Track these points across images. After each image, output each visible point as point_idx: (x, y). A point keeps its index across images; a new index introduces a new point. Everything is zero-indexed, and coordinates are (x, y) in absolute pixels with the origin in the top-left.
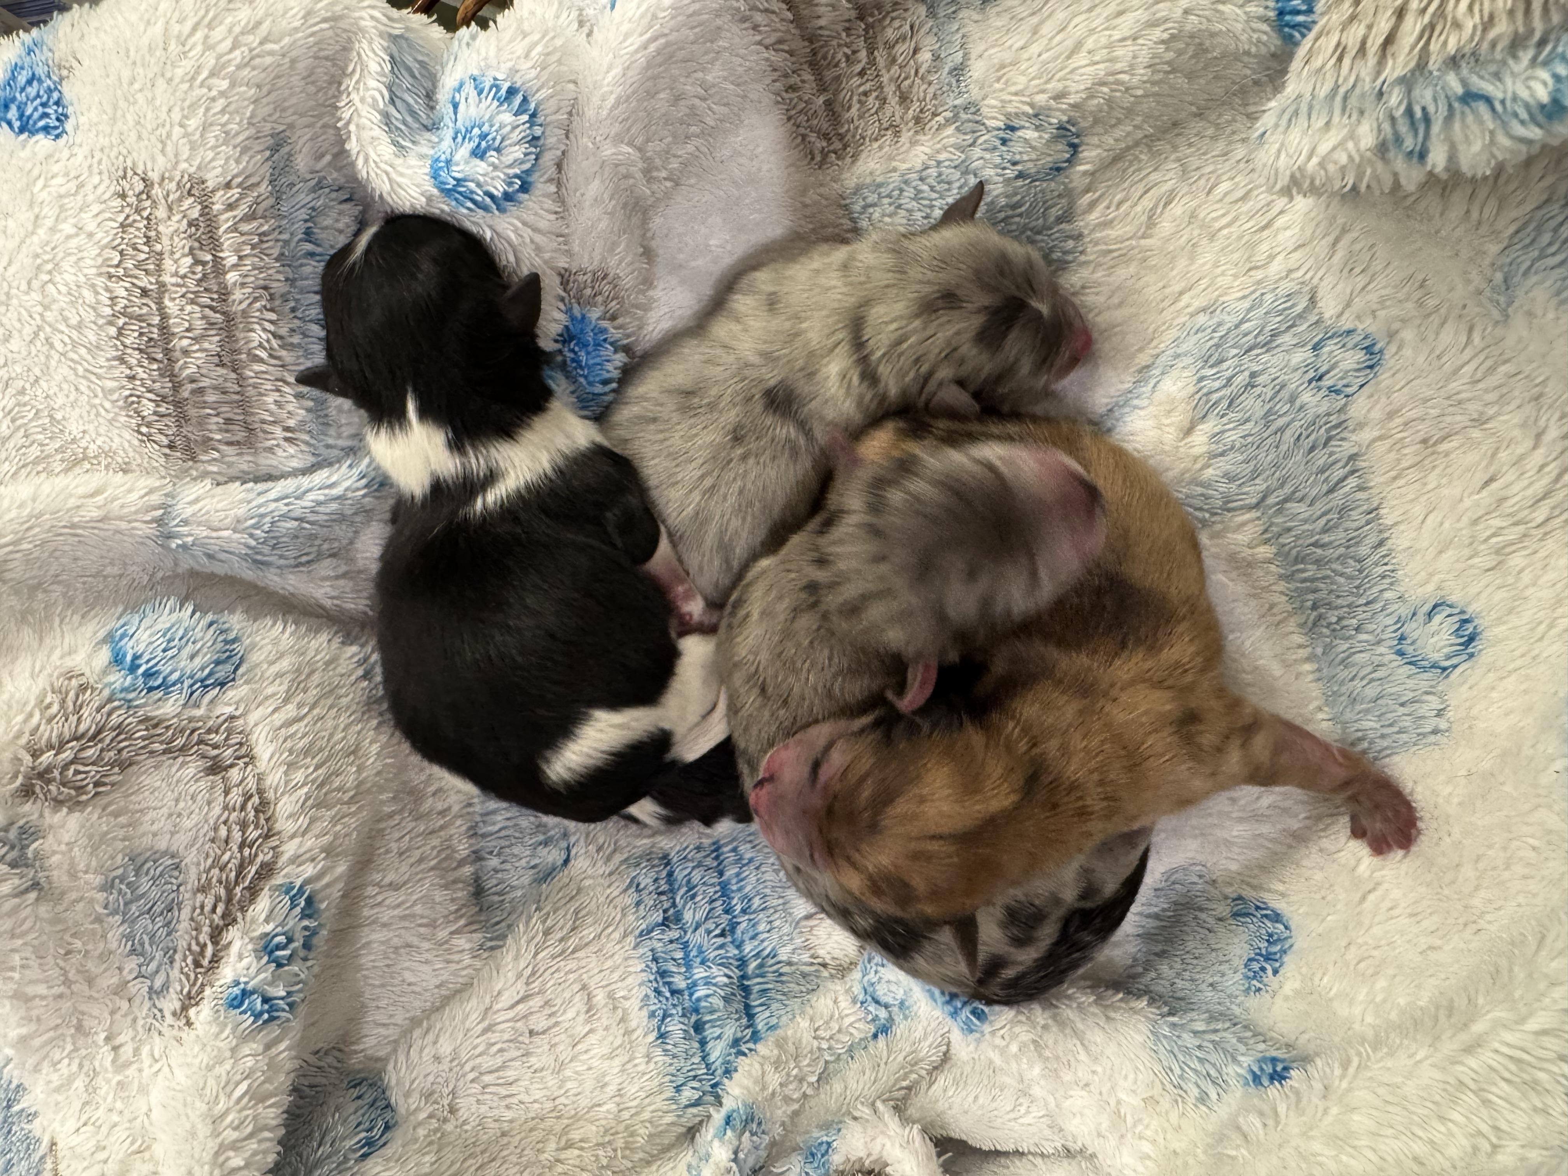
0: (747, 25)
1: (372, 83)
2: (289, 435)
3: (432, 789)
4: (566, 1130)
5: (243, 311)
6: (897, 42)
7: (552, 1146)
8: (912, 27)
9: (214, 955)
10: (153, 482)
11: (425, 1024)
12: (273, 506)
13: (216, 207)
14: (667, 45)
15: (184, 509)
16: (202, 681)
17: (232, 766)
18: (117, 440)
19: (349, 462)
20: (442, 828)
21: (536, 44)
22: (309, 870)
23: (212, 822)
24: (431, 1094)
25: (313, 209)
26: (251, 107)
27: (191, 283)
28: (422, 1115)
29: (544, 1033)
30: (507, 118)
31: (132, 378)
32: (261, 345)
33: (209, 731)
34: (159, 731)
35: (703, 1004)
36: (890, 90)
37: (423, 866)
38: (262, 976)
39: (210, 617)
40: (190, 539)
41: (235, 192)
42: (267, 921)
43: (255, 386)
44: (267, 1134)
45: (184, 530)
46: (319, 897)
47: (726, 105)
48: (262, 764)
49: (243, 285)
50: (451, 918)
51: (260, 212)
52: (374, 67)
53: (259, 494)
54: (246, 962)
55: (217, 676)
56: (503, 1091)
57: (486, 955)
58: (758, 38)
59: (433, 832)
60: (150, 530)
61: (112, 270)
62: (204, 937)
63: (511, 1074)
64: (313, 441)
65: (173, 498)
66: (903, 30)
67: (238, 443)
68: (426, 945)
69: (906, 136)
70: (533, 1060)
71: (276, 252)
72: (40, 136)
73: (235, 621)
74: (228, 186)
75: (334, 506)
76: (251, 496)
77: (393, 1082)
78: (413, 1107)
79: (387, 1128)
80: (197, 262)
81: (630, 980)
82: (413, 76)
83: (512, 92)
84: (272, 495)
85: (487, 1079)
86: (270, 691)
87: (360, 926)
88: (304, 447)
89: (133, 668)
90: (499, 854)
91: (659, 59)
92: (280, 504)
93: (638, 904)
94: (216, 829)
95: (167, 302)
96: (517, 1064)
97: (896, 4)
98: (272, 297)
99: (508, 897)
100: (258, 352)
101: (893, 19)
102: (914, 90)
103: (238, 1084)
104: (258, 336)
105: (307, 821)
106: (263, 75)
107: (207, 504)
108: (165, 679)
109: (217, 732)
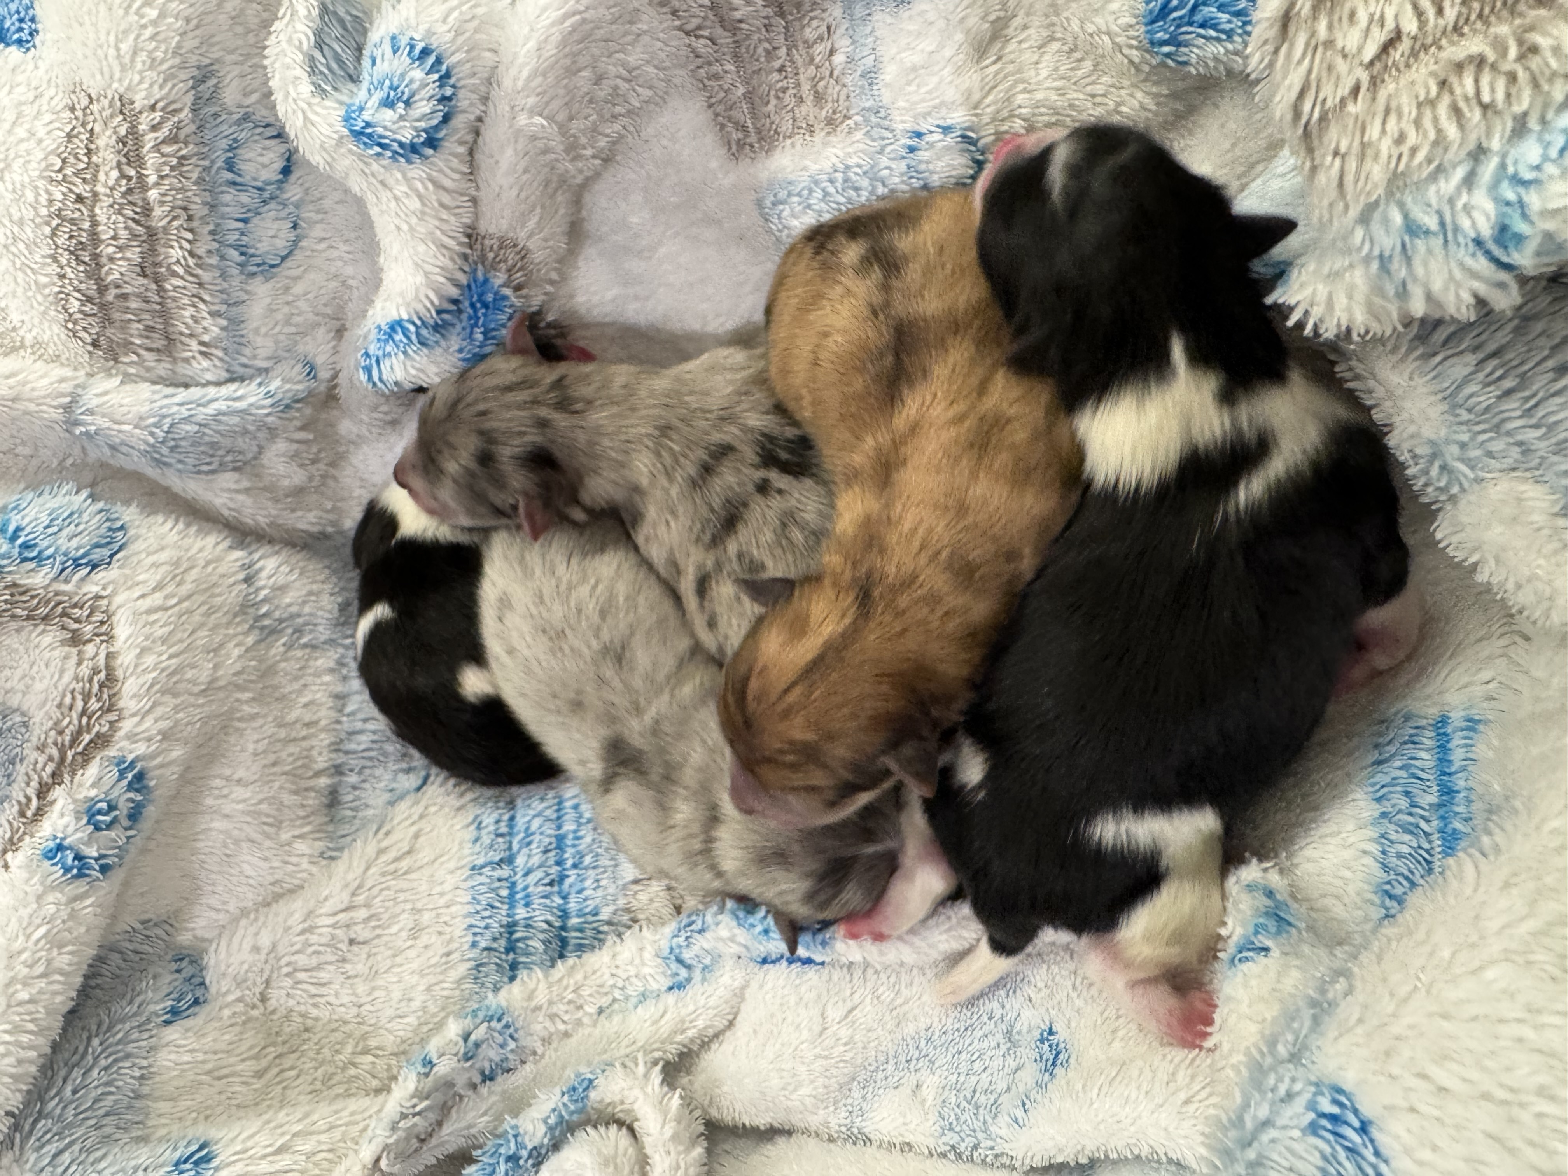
0: (665, 10)
1: (301, 27)
2: (203, 349)
3: (303, 700)
4: (364, 1037)
5: (164, 228)
6: (815, 42)
7: (349, 1049)
8: (829, 28)
9: (39, 809)
10: (68, 372)
11: (252, 916)
12: (175, 409)
13: (141, 127)
14: (584, 21)
15: (90, 399)
16: (75, 560)
17: (90, 641)
18: (48, 333)
19: (259, 380)
20: (304, 738)
21: (453, 9)
22: (141, 749)
23: (60, 689)
24: (245, 981)
25: (235, 140)
26: (177, 38)
27: (117, 194)
28: (231, 998)
29: (364, 943)
30: (418, 74)
31: (62, 276)
32: (178, 261)
33: (75, 606)
34: (24, 598)
35: (520, 945)
36: (806, 87)
37: (275, 769)
38: (79, 835)
39: (101, 505)
40: (92, 428)
41: (158, 114)
42: (93, 785)
43: (174, 299)
44: (57, 977)
45: (89, 418)
46: (151, 774)
47: (651, 88)
48: (118, 644)
49: (162, 203)
50: (298, 823)
51: (182, 135)
52: (302, 12)
53: (166, 397)
54: (66, 819)
55: (92, 557)
56: (313, 990)
57: (324, 862)
58: (677, 23)
59: (295, 740)
60: (57, 414)
61: (53, 175)
62: (31, 792)
63: (324, 976)
64: (226, 358)
65: (84, 388)
66: (820, 31)
67: (158, 350)
68: (268, 843)
69: (819, 136)
70: (348, 966)
71: (195, 176)
72: (13, 48)
73: (129, 514)
74: (153, 108)
75: (235, 420)
76: (156, 397)
77: (212, 962)
78: (224, 990)
79: (196, 1002)
80: (123, 176)
81: (454, 909)
82: (345, 29)
83: (425, 52)
84: (177, 399)
85: (302, 976)
86: (141, 578)
87: (202, 813)
88: (218, 363)
89: (14, 538)
90: (360, 773)
91: (576, 37)
92: (183, 409)
93: (477, 840)
94: (64, 696)
95: (97, 211)
96: (331, 968)
97: (815, 3)
98: (190, 218)
99: (360, 814)
100: (175, 268)
101: (812, 19)
102: (830, 91)
103: (39, 926)
104: (176, 253)
105: (150, 704)
106: (191, 10)
107: (114, 398)
108: (40, 553)
109: (81, 608)
